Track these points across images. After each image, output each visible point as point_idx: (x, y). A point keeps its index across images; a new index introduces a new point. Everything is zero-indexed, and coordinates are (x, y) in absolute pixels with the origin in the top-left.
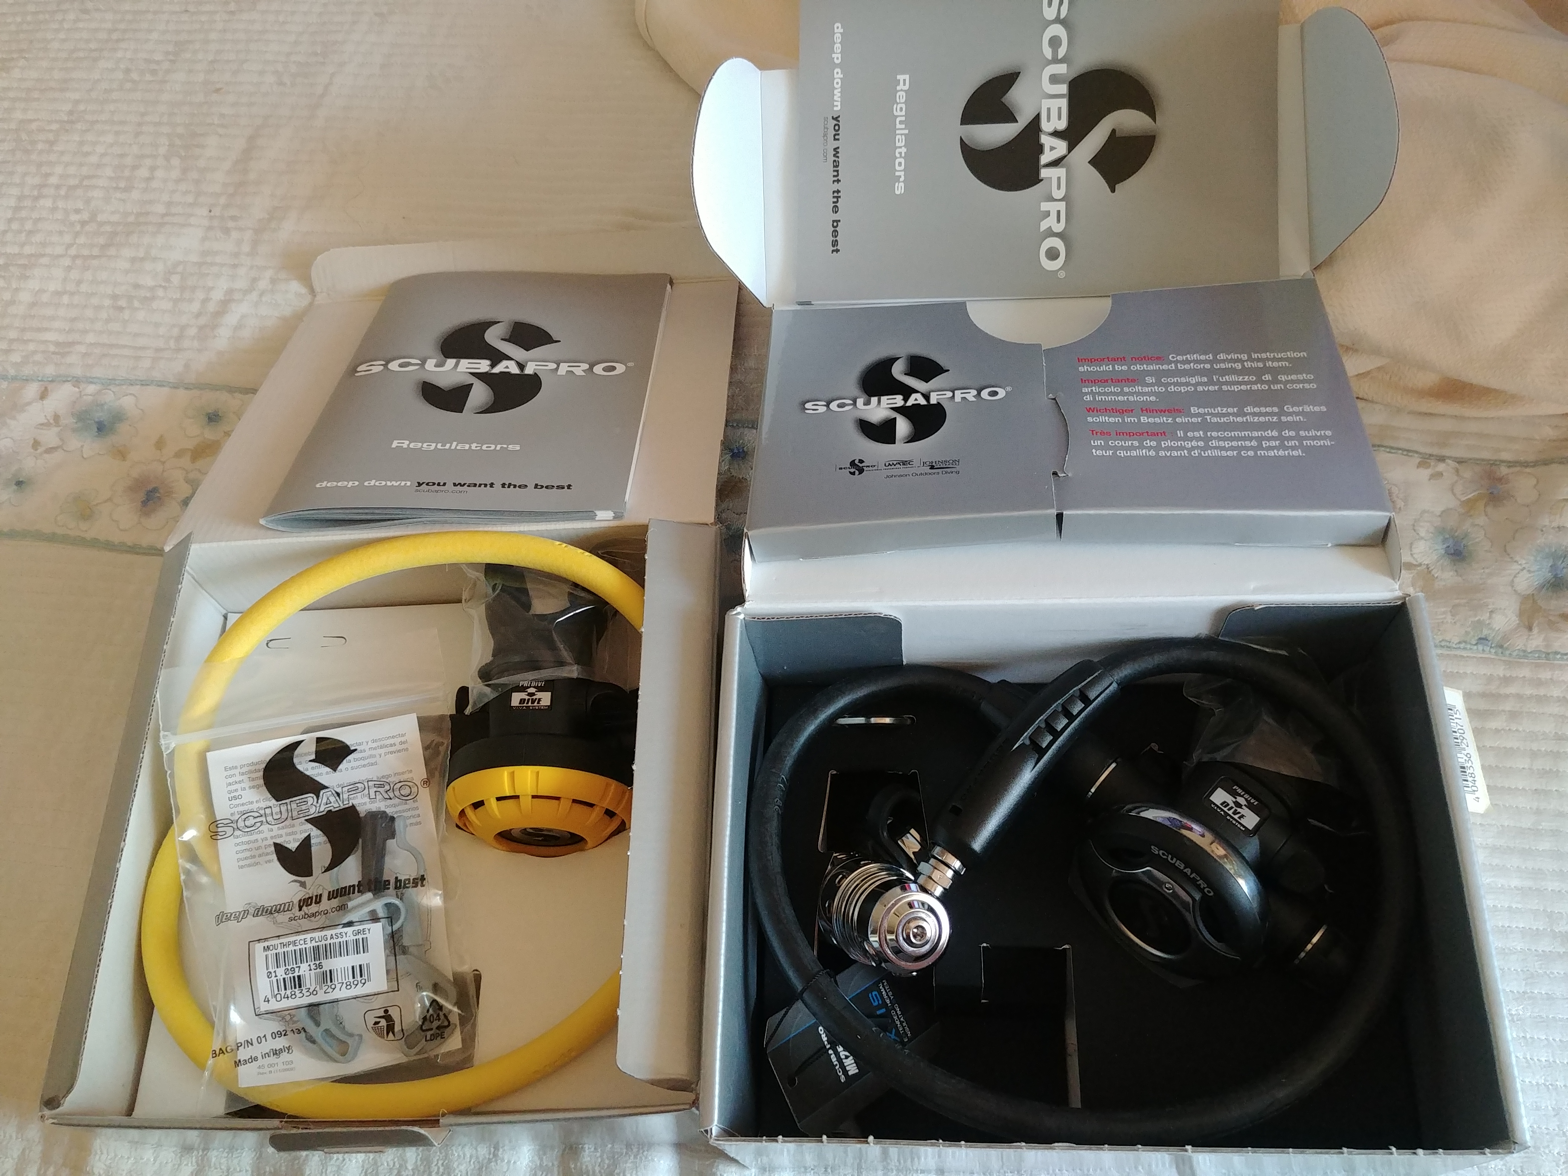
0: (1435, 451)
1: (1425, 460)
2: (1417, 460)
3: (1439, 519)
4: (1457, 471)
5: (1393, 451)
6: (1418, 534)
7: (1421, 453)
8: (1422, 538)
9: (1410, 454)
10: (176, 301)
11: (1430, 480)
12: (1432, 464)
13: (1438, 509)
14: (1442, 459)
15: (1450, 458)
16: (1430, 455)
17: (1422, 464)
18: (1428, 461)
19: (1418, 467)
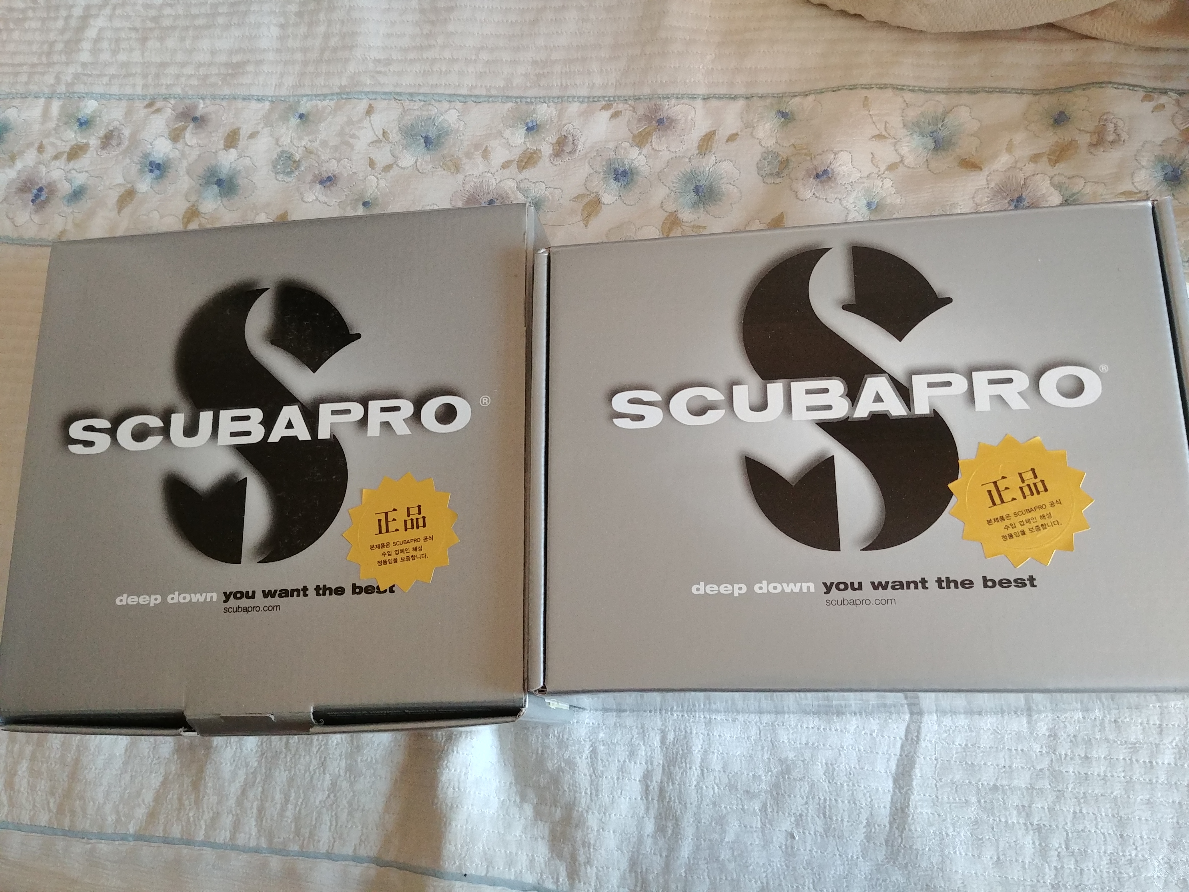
0: (1159, 85)
1: (1150, 93)
2: (1141, 93)
3: (1160, 148)
4: (1178, 102)
5: (1121, 87)
6: (1140, 163)
7: (1145, 88)
8: (1143, 167)
9: (1136, 89)
10: (43, 20)
11: (1152, 112)
12: (1156, 96)
13: (1159, 139)
14: (1164, 92)
15: (1172, 90)
16: (1154, 89)
17: (1147, 98)
18: (1152, 94)
19: (1142, 101)
